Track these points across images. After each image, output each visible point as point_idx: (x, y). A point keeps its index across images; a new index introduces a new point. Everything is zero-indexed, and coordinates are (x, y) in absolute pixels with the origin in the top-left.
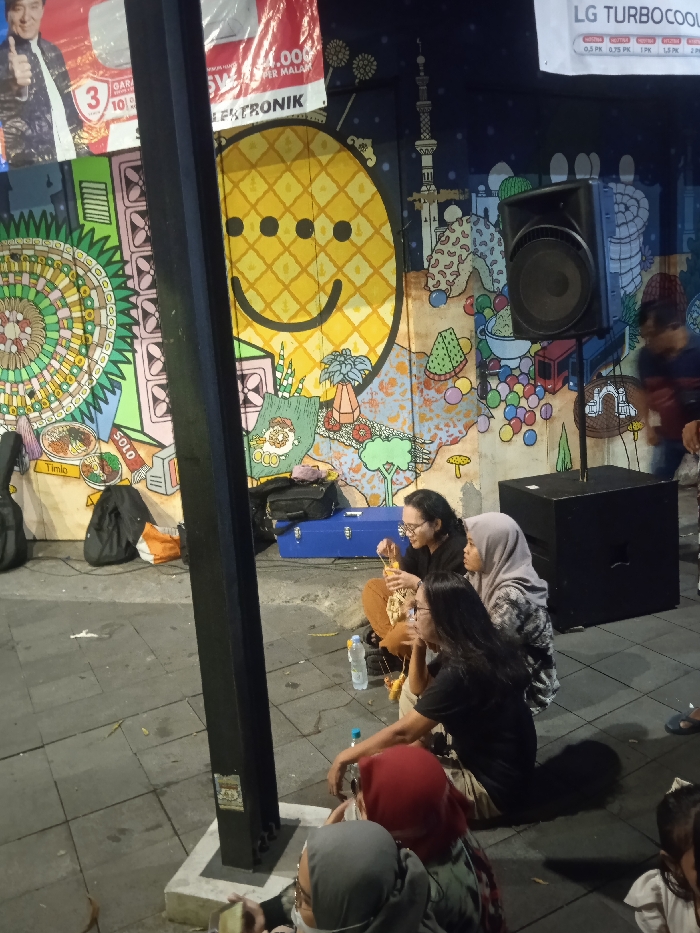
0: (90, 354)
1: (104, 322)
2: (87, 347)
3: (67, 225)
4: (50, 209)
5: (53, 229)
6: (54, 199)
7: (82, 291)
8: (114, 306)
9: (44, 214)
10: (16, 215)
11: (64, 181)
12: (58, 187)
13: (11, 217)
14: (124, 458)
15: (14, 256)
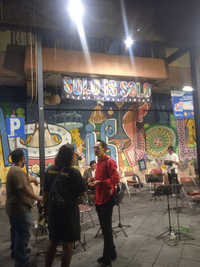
1: (174, 141)
5: (166, 125)
6: (167, 120)
8: (175, 138)
10: (160, 122)
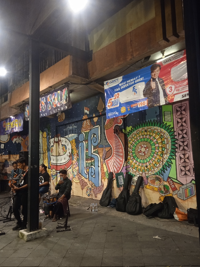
0: (163, 156)
1: (167, 148)
2: (162, 154)
3: (160, 123)
4: (156, 119)
5: (156, 124)
6: (157, 116)
7: (162, 139)
8: (171, 144)
9: (154, 120)
11: (160, 112)
12: (158, 113)
13: (146, 121)
14: (171, 187)
15: (146, 131)
